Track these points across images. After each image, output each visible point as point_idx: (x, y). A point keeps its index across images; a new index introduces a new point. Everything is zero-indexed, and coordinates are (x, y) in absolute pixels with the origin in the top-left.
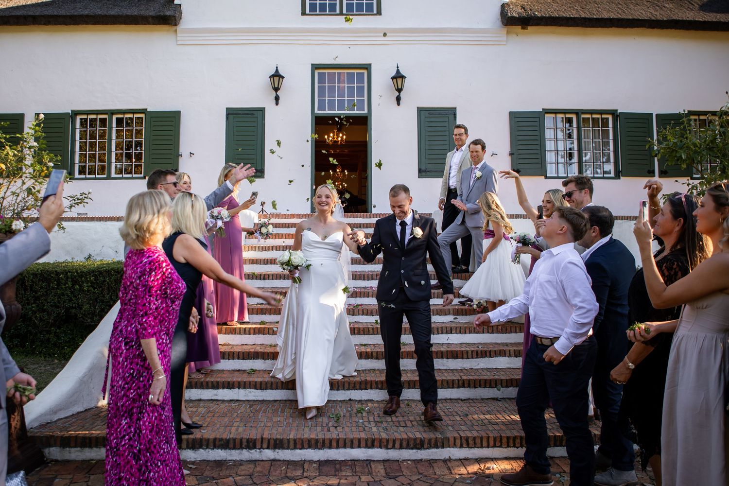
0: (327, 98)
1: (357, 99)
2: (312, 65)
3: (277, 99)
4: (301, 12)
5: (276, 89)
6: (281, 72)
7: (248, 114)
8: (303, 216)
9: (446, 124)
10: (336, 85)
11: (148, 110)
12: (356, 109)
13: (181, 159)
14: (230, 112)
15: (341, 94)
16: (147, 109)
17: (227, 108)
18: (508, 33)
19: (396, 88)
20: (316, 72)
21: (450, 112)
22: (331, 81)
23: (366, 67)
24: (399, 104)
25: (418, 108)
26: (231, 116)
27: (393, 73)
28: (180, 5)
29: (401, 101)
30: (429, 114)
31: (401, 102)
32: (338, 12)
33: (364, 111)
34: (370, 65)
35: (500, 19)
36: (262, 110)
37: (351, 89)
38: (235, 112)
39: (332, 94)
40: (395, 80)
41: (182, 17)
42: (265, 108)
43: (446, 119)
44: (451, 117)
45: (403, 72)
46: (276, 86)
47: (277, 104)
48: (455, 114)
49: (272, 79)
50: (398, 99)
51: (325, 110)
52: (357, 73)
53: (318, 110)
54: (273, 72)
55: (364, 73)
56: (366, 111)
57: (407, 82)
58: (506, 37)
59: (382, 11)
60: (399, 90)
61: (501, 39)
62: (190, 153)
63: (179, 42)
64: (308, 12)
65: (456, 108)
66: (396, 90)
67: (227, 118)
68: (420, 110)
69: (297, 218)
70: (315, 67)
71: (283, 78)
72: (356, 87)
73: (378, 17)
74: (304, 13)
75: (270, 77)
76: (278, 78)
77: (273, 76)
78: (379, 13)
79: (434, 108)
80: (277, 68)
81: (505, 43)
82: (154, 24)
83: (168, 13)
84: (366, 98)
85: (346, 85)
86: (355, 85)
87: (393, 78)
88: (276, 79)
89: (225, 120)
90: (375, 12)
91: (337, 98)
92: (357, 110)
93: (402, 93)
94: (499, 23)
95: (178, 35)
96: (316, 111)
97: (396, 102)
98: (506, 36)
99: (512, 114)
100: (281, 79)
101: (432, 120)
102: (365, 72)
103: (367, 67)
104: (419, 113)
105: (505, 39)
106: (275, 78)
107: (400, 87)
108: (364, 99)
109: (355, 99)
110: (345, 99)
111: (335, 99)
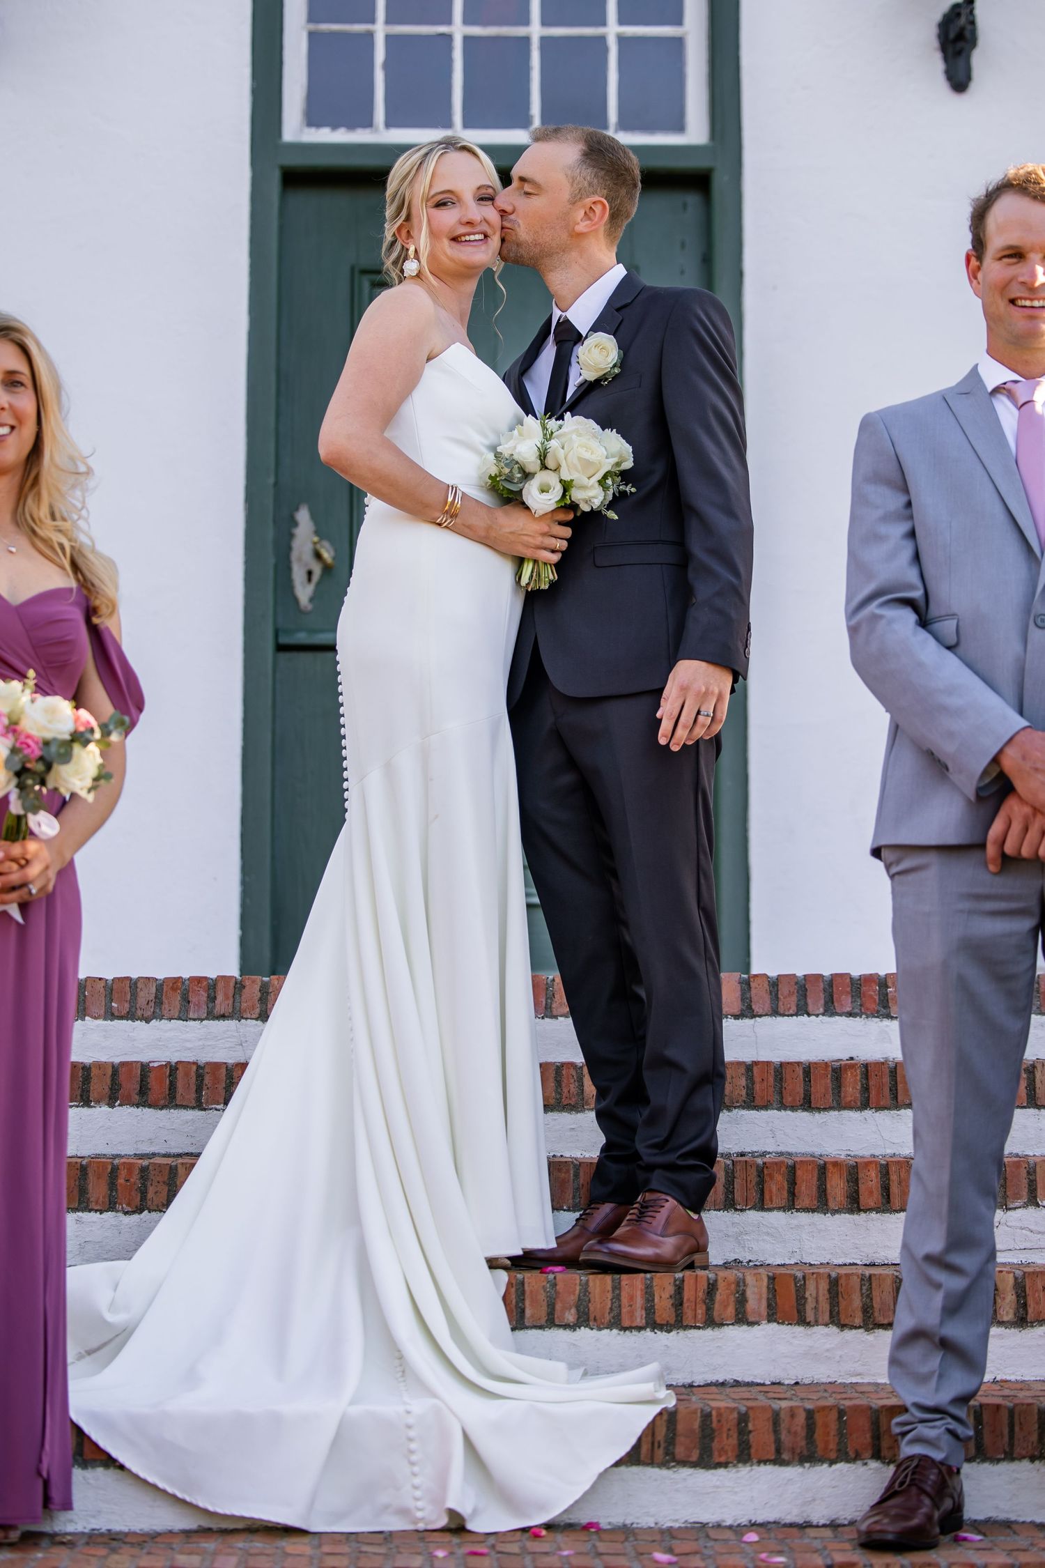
0: (380, 30)
1: (622, 40)
8: (158, 1000)
12: (613, 117)
24: (959, 80)
31: (978, 59)
33: (680, 127)
50: (957, 42)
51: (368, 123)
53: (310, 118)
56: (696, 132)
69: (111, 1015)
84: (694, 29)
91: (458, 30)
96: (294, 129)
97: (937, 64)
108: (679, 43)
109: (602, 39)
110: (526, 40)
111: (448, 38)
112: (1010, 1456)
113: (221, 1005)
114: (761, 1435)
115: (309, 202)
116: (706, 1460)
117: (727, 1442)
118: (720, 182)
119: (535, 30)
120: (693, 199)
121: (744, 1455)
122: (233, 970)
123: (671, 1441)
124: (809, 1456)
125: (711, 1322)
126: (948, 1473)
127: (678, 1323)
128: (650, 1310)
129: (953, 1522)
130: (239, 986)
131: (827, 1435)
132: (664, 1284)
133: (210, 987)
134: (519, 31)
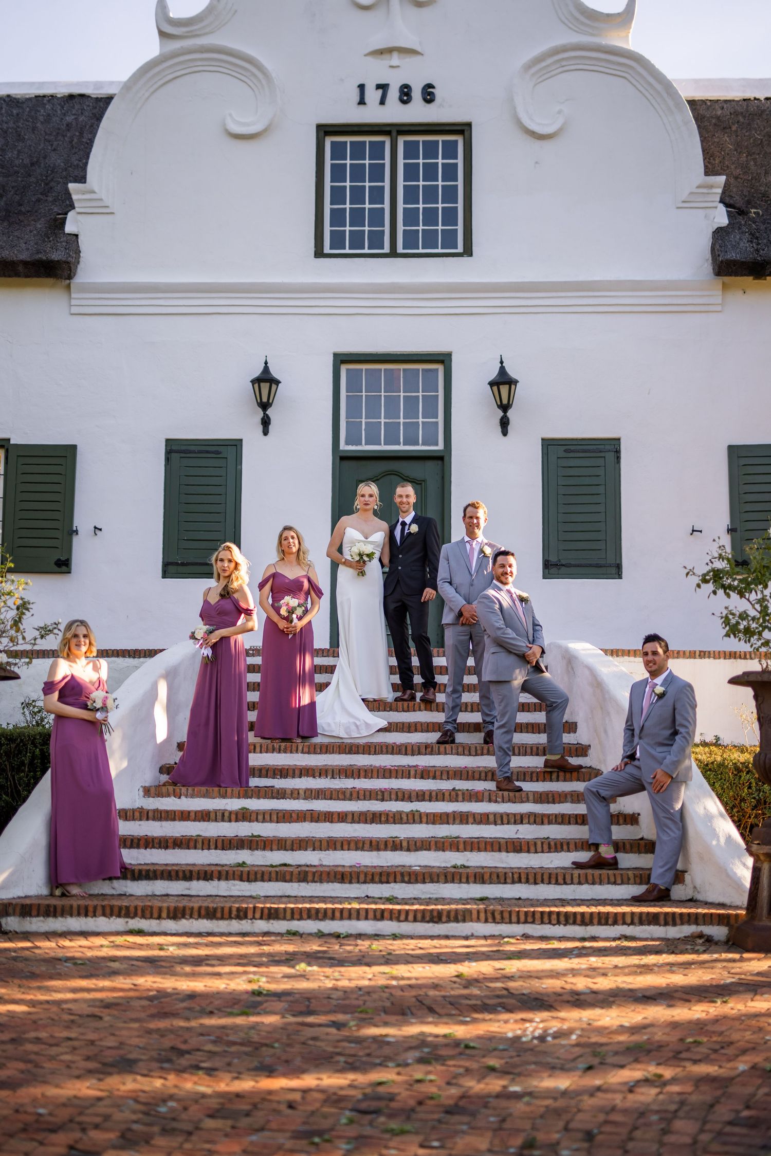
0: (364, 421)
1: (422, 422)
2: (336, 355)
3: (266, 423)
4: (313, 249)
5: (265, 406)
6: (275, 373)
7: (207, 452)
9: (600, 472)
10: (383, 394)
11: (12, 442)
12: (420, 442)
13: (75, 539)
14: (174, 448)
15: (392, 411)
16: (9, 440)
17: (168, 441)
18: (725, 287)
19: (499, 403)
20: (344, 369)
21: (608, 447)
22: (373, 386)
23: (441, 358)
24: (505, 433)
25: (543, 439)
26: (174, 456)
27: (493, 374)
28: (77, 236)
29: (509, 428)
30: (565, 451)
32: (387, 250)
33: (437, 444)
34: (449, 355)
35: (710, 261)
36: (236, 445)
37: (411, 403)
38: (183, 448)
39: (373, 412)
40: (495, 388)
41: (81, 260)
42: (241, 440)
43: (600, 462)
44: (610, 456)
45: (512, 372)
46: (265, 399)
47: (266, 433)
48: (618, 452)
49: (256, 386)
50: (504, 424)
51: (361, 444)
52: (422, 370)
53: (347, 443)
54: (257, 372)
55: (437, 370)
56: (440, 446)
57: (520, 391)
58: (720, 298)
59: (473, 248)
60: (505, 408)
61: (712, 301)
62: (95, 528)
63: (74, 310)
64: (327, 250)
65: (619, 439)
66: (499, 407)
67: (168, 460)
68: (548, 445)
70: (341, 359)
71: (278, 382)
72: (421, 398)
73: (465, 259)
74: (319, 253)
75: (253, 382)
76: (268, 384)
77: (257, 381)
78: (468, 251)
79: (576, 439)
80: (266, 363)
81: (719, 308)
82: (27, 276)
83: (55, 256)
84: (441, 419)
85: (402, 394)
86: (420, 394)
87: (492, 384)
88: (265, 387)
89: (163, 463)
90: (460, 249)
91: (383, 420)
92: (423, 444)
93: (510, 413)
94: (707, 268)
95: (73, 295)
96: (343, 446)
97: (500, 429)
98: (720, 293)
99: (732, 449)
100: (274, 387)
101: (572, 463)
102: (440, 368)
103: (444, 359)
104: (545, 451)
105: (719, 300)
106: (262, 384)
107: (505, 401)
108: (437, 423)
109: (418, 422)
110: (400, 423)
111: (380, 422)
112: (463, 732)
113: (325, 654)
114: (419, 727)
115: (346, 463)
116: (409, 732)
117: (413, 728)
118: (446, 459)
119: (402, 420)
120: (440, 462)
121: (416, 731)
122: (328, 647)
123: (403, 728)
124: (427, 731)
125: (414, 711)
126: (453, 733)
127: (408, 711)
128: (403, 708)
129: (453, 742)
130: (329, 650)
131: (431, 727)
132: (406, 704)
133: (322, 650)
134: (398, 421)
